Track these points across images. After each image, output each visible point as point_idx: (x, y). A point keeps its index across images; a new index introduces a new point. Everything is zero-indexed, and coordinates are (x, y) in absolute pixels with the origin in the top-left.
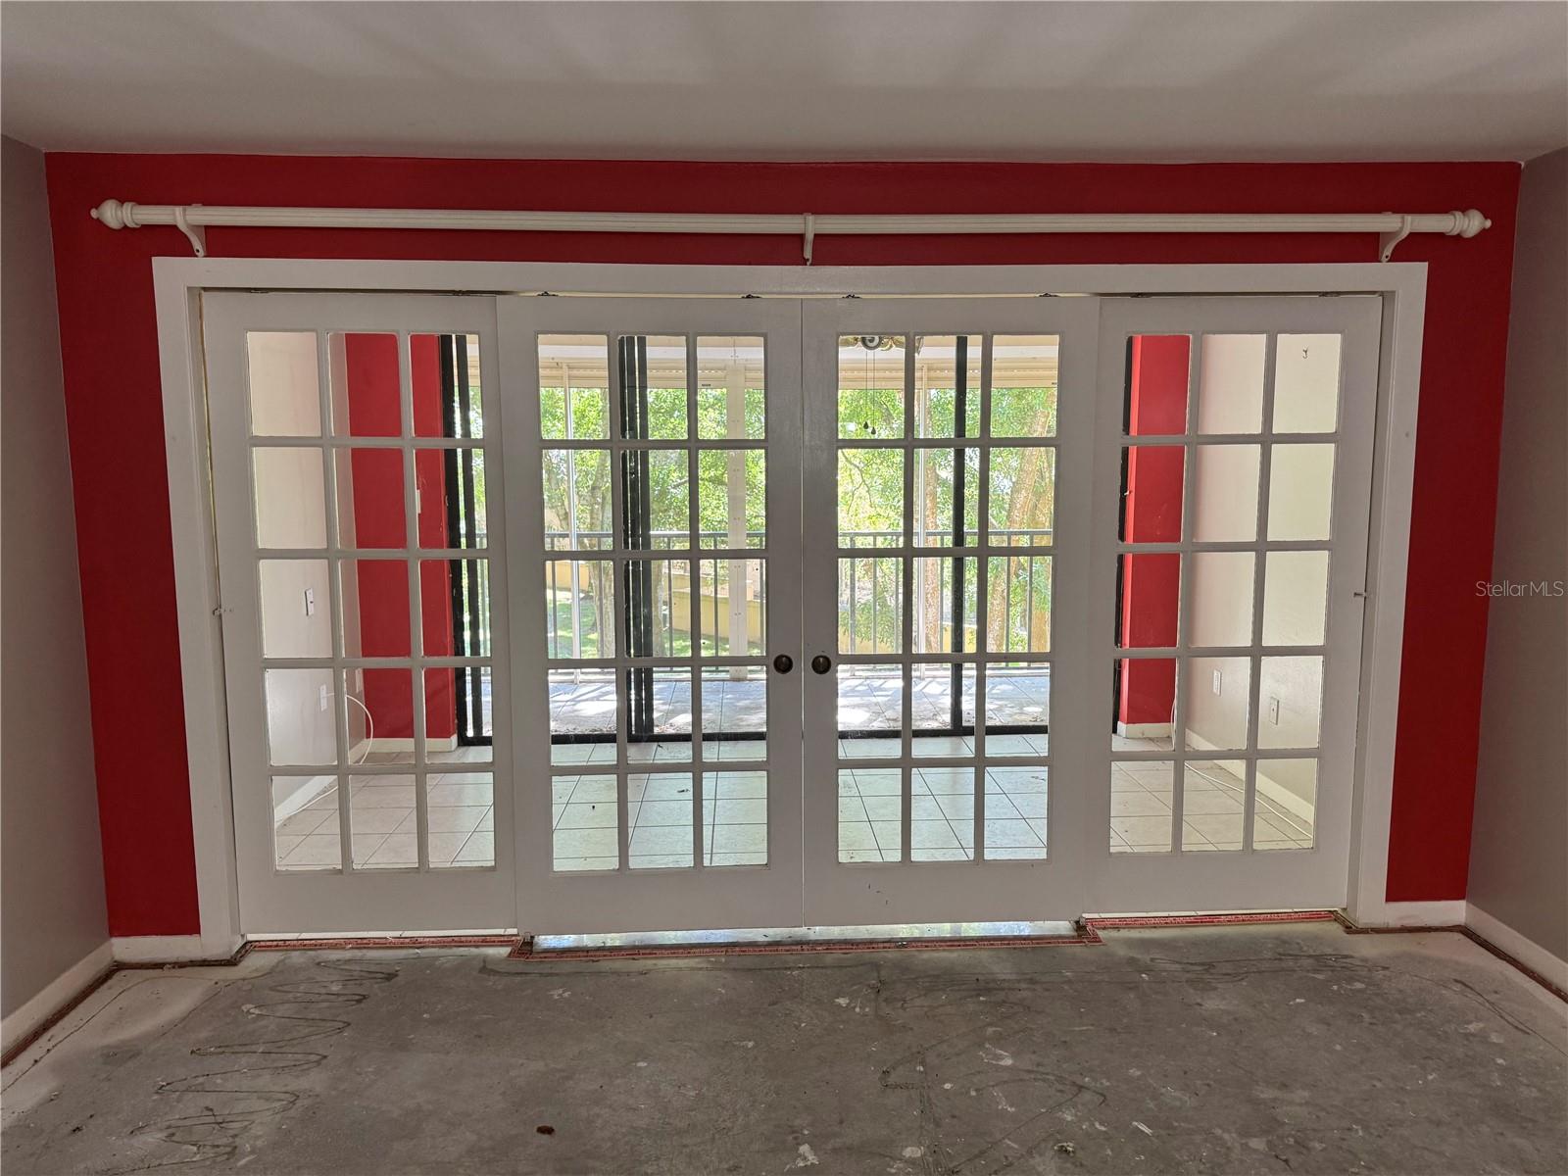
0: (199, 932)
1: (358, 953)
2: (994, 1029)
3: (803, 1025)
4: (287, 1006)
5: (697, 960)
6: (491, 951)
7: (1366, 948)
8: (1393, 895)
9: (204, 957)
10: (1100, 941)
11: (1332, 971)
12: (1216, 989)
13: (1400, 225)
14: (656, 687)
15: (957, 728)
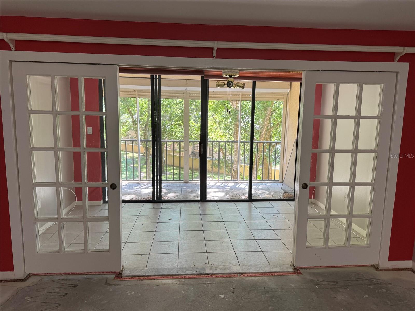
0: (13, 270)
1: (66, 277)
2: (271, 307)
3: (210, 305)
4: (40, 297)
5: (175, 280)
6: (108, 276)
7: (383, 276)
8: (390, 259)
9: (15, 278)
10: (301, 274)
11: (375, 285)
12: (339, 292)
13: (403, 50)
14: (162, 185)
15: (251, 199)
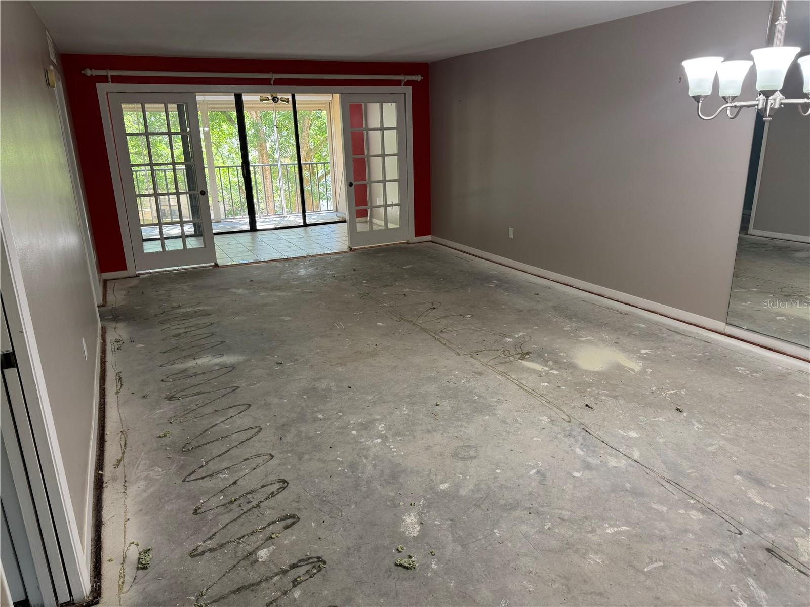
0: (126, 269)
8: (416, 235)
9: (128, 276)
10: (356, 251)
13: (404, 78)
15: (305, 225)
